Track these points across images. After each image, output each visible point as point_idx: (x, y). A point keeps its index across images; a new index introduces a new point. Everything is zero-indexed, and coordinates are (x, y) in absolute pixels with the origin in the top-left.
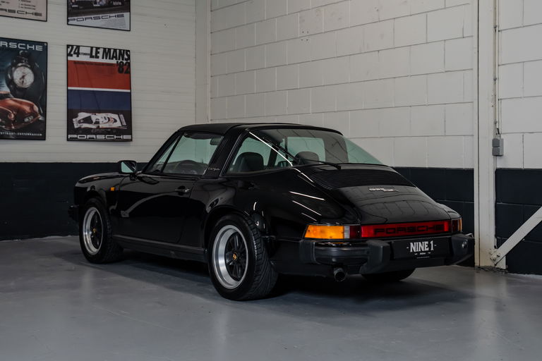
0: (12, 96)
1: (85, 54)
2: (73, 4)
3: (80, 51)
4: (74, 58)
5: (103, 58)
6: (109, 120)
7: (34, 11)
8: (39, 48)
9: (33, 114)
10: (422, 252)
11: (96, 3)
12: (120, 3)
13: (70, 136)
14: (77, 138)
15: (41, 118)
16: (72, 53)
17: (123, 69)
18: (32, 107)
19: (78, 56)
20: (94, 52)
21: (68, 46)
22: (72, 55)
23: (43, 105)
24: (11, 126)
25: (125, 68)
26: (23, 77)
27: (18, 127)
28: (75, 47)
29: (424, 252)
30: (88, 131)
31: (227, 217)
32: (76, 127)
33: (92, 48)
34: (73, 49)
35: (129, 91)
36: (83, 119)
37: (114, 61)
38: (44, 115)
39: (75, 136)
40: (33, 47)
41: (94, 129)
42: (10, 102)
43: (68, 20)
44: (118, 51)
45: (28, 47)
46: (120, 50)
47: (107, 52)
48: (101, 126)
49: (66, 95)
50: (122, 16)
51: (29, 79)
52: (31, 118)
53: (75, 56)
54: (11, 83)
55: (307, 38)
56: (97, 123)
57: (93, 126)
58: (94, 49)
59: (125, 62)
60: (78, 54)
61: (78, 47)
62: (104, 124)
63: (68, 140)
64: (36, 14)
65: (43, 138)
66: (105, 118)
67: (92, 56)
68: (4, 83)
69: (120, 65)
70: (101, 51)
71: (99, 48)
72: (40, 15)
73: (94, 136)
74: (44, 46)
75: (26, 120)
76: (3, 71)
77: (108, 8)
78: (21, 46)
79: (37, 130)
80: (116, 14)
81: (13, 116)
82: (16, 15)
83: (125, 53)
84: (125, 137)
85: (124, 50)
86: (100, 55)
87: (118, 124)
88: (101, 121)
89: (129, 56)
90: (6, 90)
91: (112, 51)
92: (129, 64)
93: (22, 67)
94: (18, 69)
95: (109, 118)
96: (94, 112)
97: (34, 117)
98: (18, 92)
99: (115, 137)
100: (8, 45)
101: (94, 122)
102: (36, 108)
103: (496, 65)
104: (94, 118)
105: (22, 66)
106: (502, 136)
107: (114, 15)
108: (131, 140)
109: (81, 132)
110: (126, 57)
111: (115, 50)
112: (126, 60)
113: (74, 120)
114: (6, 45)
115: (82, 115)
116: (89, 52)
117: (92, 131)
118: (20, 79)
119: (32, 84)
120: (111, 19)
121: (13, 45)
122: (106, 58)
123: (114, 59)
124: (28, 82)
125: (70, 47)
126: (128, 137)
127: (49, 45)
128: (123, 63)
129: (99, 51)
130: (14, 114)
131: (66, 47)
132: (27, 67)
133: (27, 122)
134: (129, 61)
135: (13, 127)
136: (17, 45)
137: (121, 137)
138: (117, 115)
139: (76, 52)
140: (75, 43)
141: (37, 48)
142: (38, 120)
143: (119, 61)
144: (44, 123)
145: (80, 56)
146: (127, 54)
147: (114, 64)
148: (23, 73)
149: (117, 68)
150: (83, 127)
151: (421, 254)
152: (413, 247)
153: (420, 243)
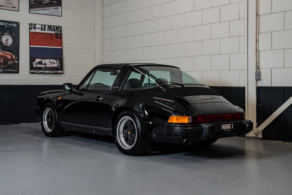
0: (1, 50)
1: (39, 28)
2: (32, 2)
3: (36, 27)
4: (33, 30)
5: (48, 30)
6: (51, 63)
7: (12, 6)
8: (15, 25)
9: (12, 59)
10: (227, 129)
11: (44, 2)
12: (56, 2)
13: (31, 71)
14: (35, 72)
15: (16, 62)
16: (32, 28)
18: (12, 56)
19: (35, 29)
20: (43, 27)
21: (30, 24)
22: (32, 29)
23: (17, 55)
24: (1, 66)
25: (59, 36)
26: (7, 40)
27: (5, 66)
28: (33, 25)
29: (229, 129)
30: (40, 69)
31: (125, 112)
32: (34, 66)
33: (42, 25)
34: (32, 26)
35: (61, 48)
36: (38, 62)
37: (53, 32)
38: (18, 60)
39: (34, 71)
40: (12, 25)
41: (44, 67)
42: (1, 53)
43: (30, 11)
44: (55, 27)
45: (9, 25)
46: (57, 26)
47: (50, 27)
48: (47, 66)
49: (29, 49)
50: (58, 8)
51: (10, 41)
52: (12, 62)
53: (33, 29)
54: (1, 43)
55: (155, 20)
56: (45, 64)
57: (43, 66)
58: (43, 26)
59: (59, 32)
60: (35, 28)
61: (35, 25)
62: (49, 65)
63: (30, 73)
64: (13, 7)
65: (18, 72)
66: (49, 62)
67: (42, 30)
69: (57, 35)
70: (47, 27)
71: (46, 25)
72: (15, 8)
73: (44, 71)
74: (18, 24)
75: (9, 63)
77: (50, 4)
78: (5, 24)
79: (14, 68)
80: (54, 8)
82: (3, 8)
83: (59, 28)
84: (60, 72)
85: (58, 27)
86: (46, 29)
87: (56, 65)
88: (47, 63)
89: (61, 30)
91: (52, 27)
92: (61, 33)
93: (7, 35)
94: (4, 36)
95: (51, 62)
96: (44, 59)
97: (13, 62)
98: (4, 48)
99: (55, 72)
101: (44, 64)
102: (14, 57)
103: (257, 33)
104: (43, 62)
105: (6, 34)
106: (261, 70)
107: (53, 8)
108: (63, 73)
109: (37, 69)
110: (59, 30)
111: (54, 26)
112: (60, 31)
113: (33, 63)
115: (38, 60)
116: (41, 27)
117: (43, 69)
118: (6, 41)
119: (12, 44)
120: (51, 10)
121: (1, 24)
122: (50, 31)
123: (54, 31)
124: (9, 43)
125: (31, 25)
126: (61, 72)
127: (20, 24)
128: (58, 33)
129: (45, 26)
130: (3, 60)
131: (29, 25)
132: (9, 35)
133: (9, 64)
134: (61, 32)
135: (2, 67)
136: (4, 24)
137: (58, 72)
138: (55, 60)
139: (34, 27)
140: (34, 23)
141: (14, 25)
142: (15, 63)
143: (56, 32)
144: (18, 64)
145: (36, 29)
146: (60, 29)
147: (54, 34)
148: (7, 38)
149: (55, 36)
150: (38, 66)
151: (227, 130)
152: (223, 127)
153: (227, 125)
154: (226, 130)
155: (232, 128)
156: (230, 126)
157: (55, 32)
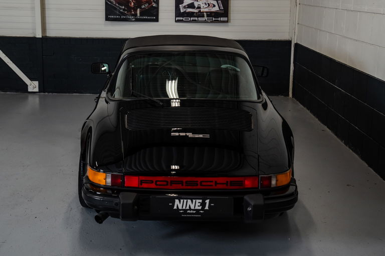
9: (149, 2)
13: (177, 19)
14: (183, 20)
15: (154, 5)
24: (131, 11)
29: (193, 210)
30: (191, 14)
32: (182, 11)
36: (187, 5)
38: (157, 2)
39: (181, 18)
41: (197, 13)
48: (202, 10)
56: (199, 8)
57: (195, 11)
62: (204, 9)
63: (176, 21)
65: (157, 20)
66: (205, 3)
73: (197, 19)
79: (152, 15)
81: (133, 4)
84: (222, 19)
87: (216, 9)
88: (202, 6)
95: (208, 4)
97: (149, 5)
99: (214, 19)
101: (196, 7)
104: (196, 4)
108: (227, 22)
109: (186, 15)
113: (180, 6)
115: (187, 2)
117: (195, 14)
126: (225, 19)
130: (134, 3)
133: (143, 8)
135: (133, 12)
137: (219, 19)
138: (216, 1)
142: (152, 6)
144: (157, 9)
150: (187, 11)
151: (188, 211)
152: (179, 204)
153: (189, 201)
154: (185, 210)
155: (207, 208)
156: (198, 204)
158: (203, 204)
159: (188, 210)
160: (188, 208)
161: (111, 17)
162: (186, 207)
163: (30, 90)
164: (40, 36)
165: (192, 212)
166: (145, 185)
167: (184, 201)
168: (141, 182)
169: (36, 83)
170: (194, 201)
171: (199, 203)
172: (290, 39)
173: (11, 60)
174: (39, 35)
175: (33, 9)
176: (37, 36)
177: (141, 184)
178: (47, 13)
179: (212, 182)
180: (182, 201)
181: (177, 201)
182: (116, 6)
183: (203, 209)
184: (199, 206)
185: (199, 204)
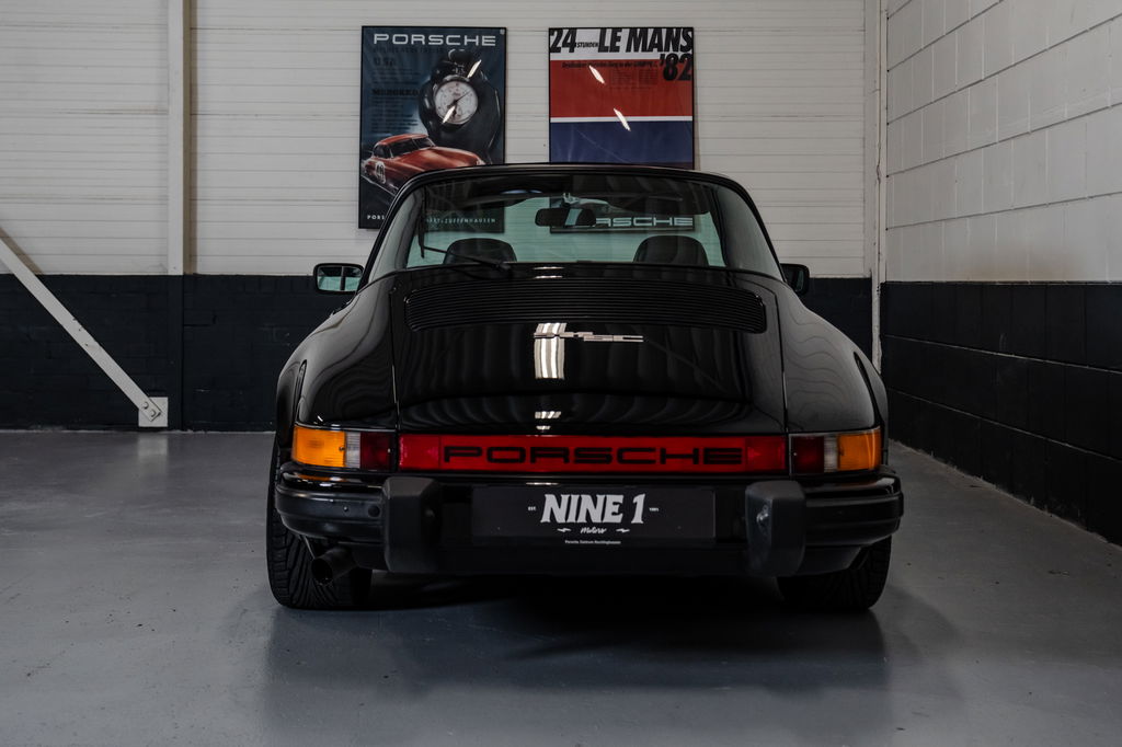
0: (431, 142)
1: (587, 45)
3: (577, 41)
4: (564, 55)
5: (628, 50)
8: (488, 41)
16: (560, 45)
17: (675, 70)
18: (472, 161)
19: (572, 51)
20: (609, 37)
21: (551, 31)
22: (558, 50)
23: (497, 157)
25: (681, 68)
26: (455, 103)
28: (565, 32)
32: (567, 201)
33: (603, 30)
34: (562, 37)
35: (690, 118)
37: (655, 55)
40: (477, 41)
42: (429, 155)
44: (664, 32)
45: (466, 40)
46: (670, 30)
47: (638, 36)
49: (546, 134)
51: (468, 105)
53: (566, 50)
54: (430, 116)
58: (609, 33)
59: (680, 54)
60: (572, 46)
61: (573, 31)
65: (499, 227)
67: (602, 48)
68: (417, 117)
69: (668, 64)
70: (624, 35)
71: (620, 29)
73: (608, 221)
74: (501, 34)
76: (415, 92)
78: (451, 40)
79: (485, 212)
83: (680, 35)
85: (679, 29)
86: (622, 44)
89: (690, 41)
90: (419, 130)
91: (650, 32)
92: (691, 57)
93: (454, 84)
94: (444, 88)
98: (443, 135)
99: (655, 221)
100: (427, 40)
105: (452, 80)
108: (692, 228)
110: (683, 42)
111: (657, 30)
112: (683, 49)
114: (422, 39)
116: (597, 41)
117: (603, 210)
118: (449, 107)
119: (473, 117)
121: (435, 40)
122: (636, 50)
123: (655, 50)
124: (464, 110)
125: (556, 33)
126: (687, 221)
127: (509, 33)
128: (676, 56)
129: (619, 34)
131: (547, 34)
132: (464, 81)
134: (690, 52)
136: (444, 39)
137: (670, 221)
139: (569, 41)
140: (565, 23)
141: (483, 41)
143: (667, 54)
145: (576, 49)
146: (686, 38)
147: (656, 61)
148: (455, 94)
149: (661, 69)
150: (581, 201)
151: (584, 530)
152: (556, 509)
153: (587, 499)
154: (576, 527)
155: (638, 519)
156: (611, 508)
157: (662, 56)
158: (627, 509)
159: (583, 525)
160: (582, 519)
161: (374, 217)
162: (577, 518)
163: (143, 422)
164: (180, 272)
165: (594, 530)
166: (457, 463)
167: (570, 499)
168: (448, 453)
169: (162, 403)
170: (600, 498)
171: (615, 503)
172: (868, 276)
173: (96, 339)
174: (176, 268)
175: (164, 200)
176: (172, 272)
177: (447, 460)
178: (202, 210)
179: (652, 450)
180: (565, 498)
181: (550, 499)
182: (389, 188)
183: (626, 522)
184: (614, 514)
185: (616, 509)
